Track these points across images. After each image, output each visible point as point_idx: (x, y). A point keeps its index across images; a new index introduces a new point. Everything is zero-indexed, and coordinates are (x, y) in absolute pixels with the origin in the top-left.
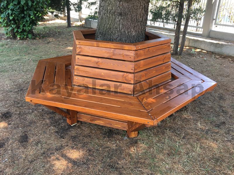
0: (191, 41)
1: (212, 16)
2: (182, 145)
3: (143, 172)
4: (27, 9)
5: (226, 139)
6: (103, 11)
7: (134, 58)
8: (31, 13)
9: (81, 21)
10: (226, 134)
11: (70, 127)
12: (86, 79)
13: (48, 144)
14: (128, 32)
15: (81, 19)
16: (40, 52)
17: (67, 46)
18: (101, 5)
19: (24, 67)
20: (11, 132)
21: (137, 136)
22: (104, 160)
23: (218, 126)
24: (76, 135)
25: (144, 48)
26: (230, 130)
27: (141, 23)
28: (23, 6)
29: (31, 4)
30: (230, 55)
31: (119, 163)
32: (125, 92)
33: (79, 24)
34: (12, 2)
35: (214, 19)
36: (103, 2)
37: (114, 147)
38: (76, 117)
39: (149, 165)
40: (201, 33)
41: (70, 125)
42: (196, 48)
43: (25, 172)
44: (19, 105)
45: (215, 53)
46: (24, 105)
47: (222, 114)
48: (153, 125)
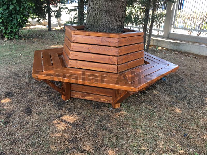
0: (155, 41)
1: (170, 22)
2: (155, 112)
3: (128, 130)
4: (15, 14)
5: (188, 107)
6: (92, 9)
7: (118, 44)
8: (19, 17)
9: (60, 26)
10: (187, 104)
11: (64, 102)
12: (79, 62)
13: (50, 114)
14: (112, 26)
15: (60, 25)
16: (28, 49)
17: (51, 45)
18: (90, 5)
19: (17, 60)
20: (16, 106)
21: (120, 107)
22: (96, 123)
23: (181, 99)
24: (71, 107)
25: (125, 37)
26: (190, 101)
27: (121, 19)
28: (12, 11)
29: (19, 9)
30: (186, 51)
31: (109, 125)
32: (111, 71)
33: (59, 28)
34: (2, 7)
35: (172, 24)
36: (92, 2)
37: (103, 114)
38: (69, 94)
39: (132, 125)
40: (163, 35)
41: (64, 101)
42: (159, 47)
43: (34, 133)
44: (18, 87)
45: (174, 50)
46: (23, 87)
47: (184, 91)
48: (135, 91)
